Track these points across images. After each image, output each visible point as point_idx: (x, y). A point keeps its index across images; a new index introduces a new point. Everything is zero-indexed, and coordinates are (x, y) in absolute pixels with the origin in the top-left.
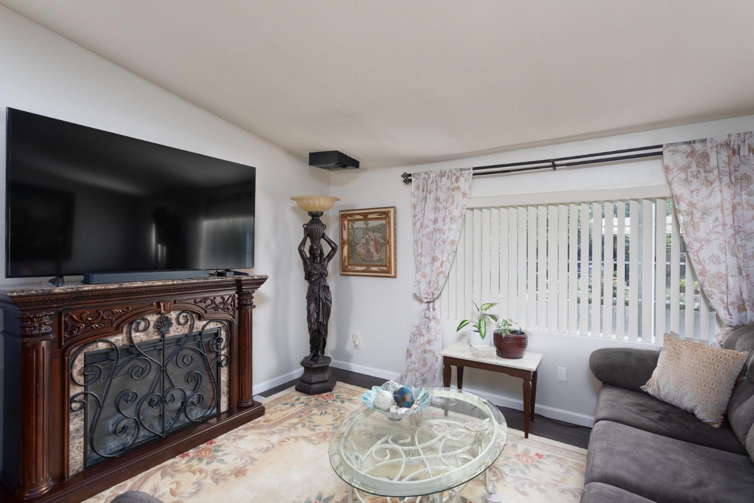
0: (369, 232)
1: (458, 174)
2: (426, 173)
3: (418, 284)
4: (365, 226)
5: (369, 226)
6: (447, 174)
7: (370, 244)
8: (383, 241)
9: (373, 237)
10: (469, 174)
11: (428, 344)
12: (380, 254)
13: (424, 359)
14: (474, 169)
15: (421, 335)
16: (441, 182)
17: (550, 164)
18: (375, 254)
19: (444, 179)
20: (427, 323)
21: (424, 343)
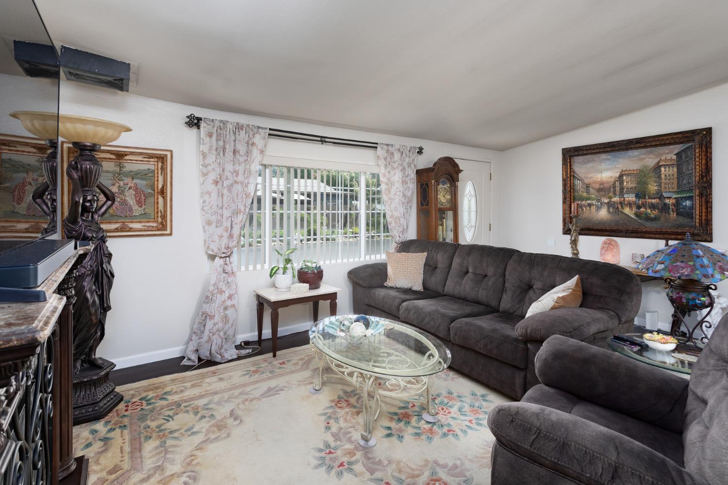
0: (123, 178)
1: (255, 130)
2: (221, 121)
3: (220, 239)
4: (118, 169)
5: (124, 170)
6: (244, 128)
7: (127, 194)
8: (150, 191)
9: (133, 185)
10: (264, 133)
11: (229, 300)
12: (144, 207)
13: (226, 316)
14: (270, 129)
15: (221, 292)
16: (239, 135)
17: (319, 139)
18: (136, 207)
19: (243, 133)
20: (226, 279)
21: (225, 300)
